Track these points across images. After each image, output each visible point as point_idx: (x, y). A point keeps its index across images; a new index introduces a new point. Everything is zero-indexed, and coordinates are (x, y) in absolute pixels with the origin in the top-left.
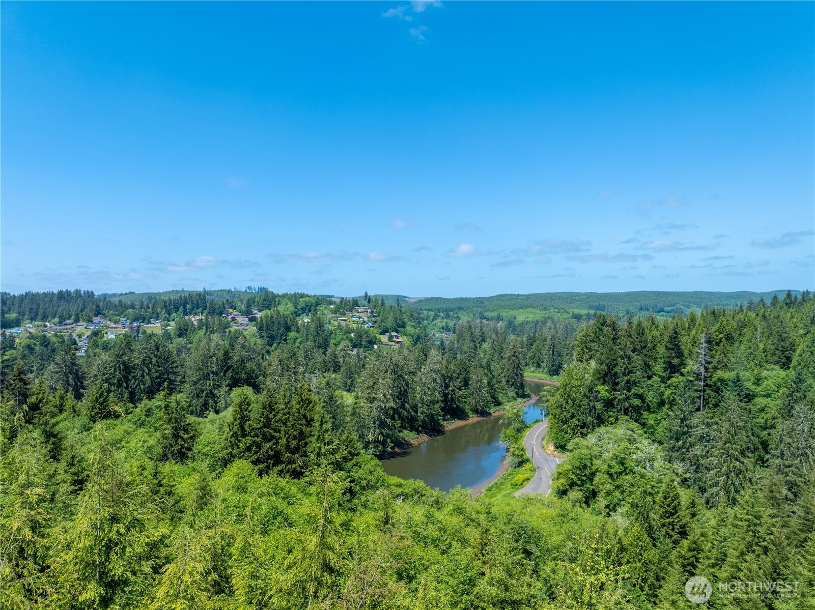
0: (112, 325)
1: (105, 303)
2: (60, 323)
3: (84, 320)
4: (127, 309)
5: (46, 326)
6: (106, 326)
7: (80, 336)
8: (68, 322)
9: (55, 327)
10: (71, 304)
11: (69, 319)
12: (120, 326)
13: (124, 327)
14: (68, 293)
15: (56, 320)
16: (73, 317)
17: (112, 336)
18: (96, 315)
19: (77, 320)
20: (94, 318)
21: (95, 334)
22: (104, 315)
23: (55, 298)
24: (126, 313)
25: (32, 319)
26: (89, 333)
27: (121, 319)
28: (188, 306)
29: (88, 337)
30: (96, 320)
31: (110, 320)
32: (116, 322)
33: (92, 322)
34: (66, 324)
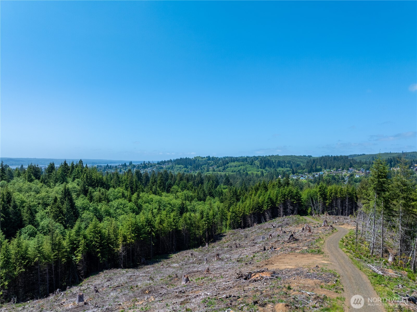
0: (357, 171)
1: (353, 161)
2: (337, 170)
3: (346, 169)
4: (363, 164)
5: (331, 171)
6: (355, 172)
7: (345, 176)
8: (339, 170)
9: (335, 172)
10: (339, 162)
11: (339, 168)
12: (361, 172)
13: (363, 173)
14: (337, 157)
15: (335, 169)
16: (341, 168)
17: (358, 177)
18: (350, 167)
19: (343, 169)
20: (349, 168)
21: (352, 175)
22: (353, 167)
23: (333, 159)
24: (363, 166)
25: (325, 168)
26: (348, 175)
27: (361, 169)
28: (392, 163)
29: (348, 176)
30: (351, 169)
31: (356, 169)
32: (359, 170)
33: (349, 170)
34: (339, 171)
